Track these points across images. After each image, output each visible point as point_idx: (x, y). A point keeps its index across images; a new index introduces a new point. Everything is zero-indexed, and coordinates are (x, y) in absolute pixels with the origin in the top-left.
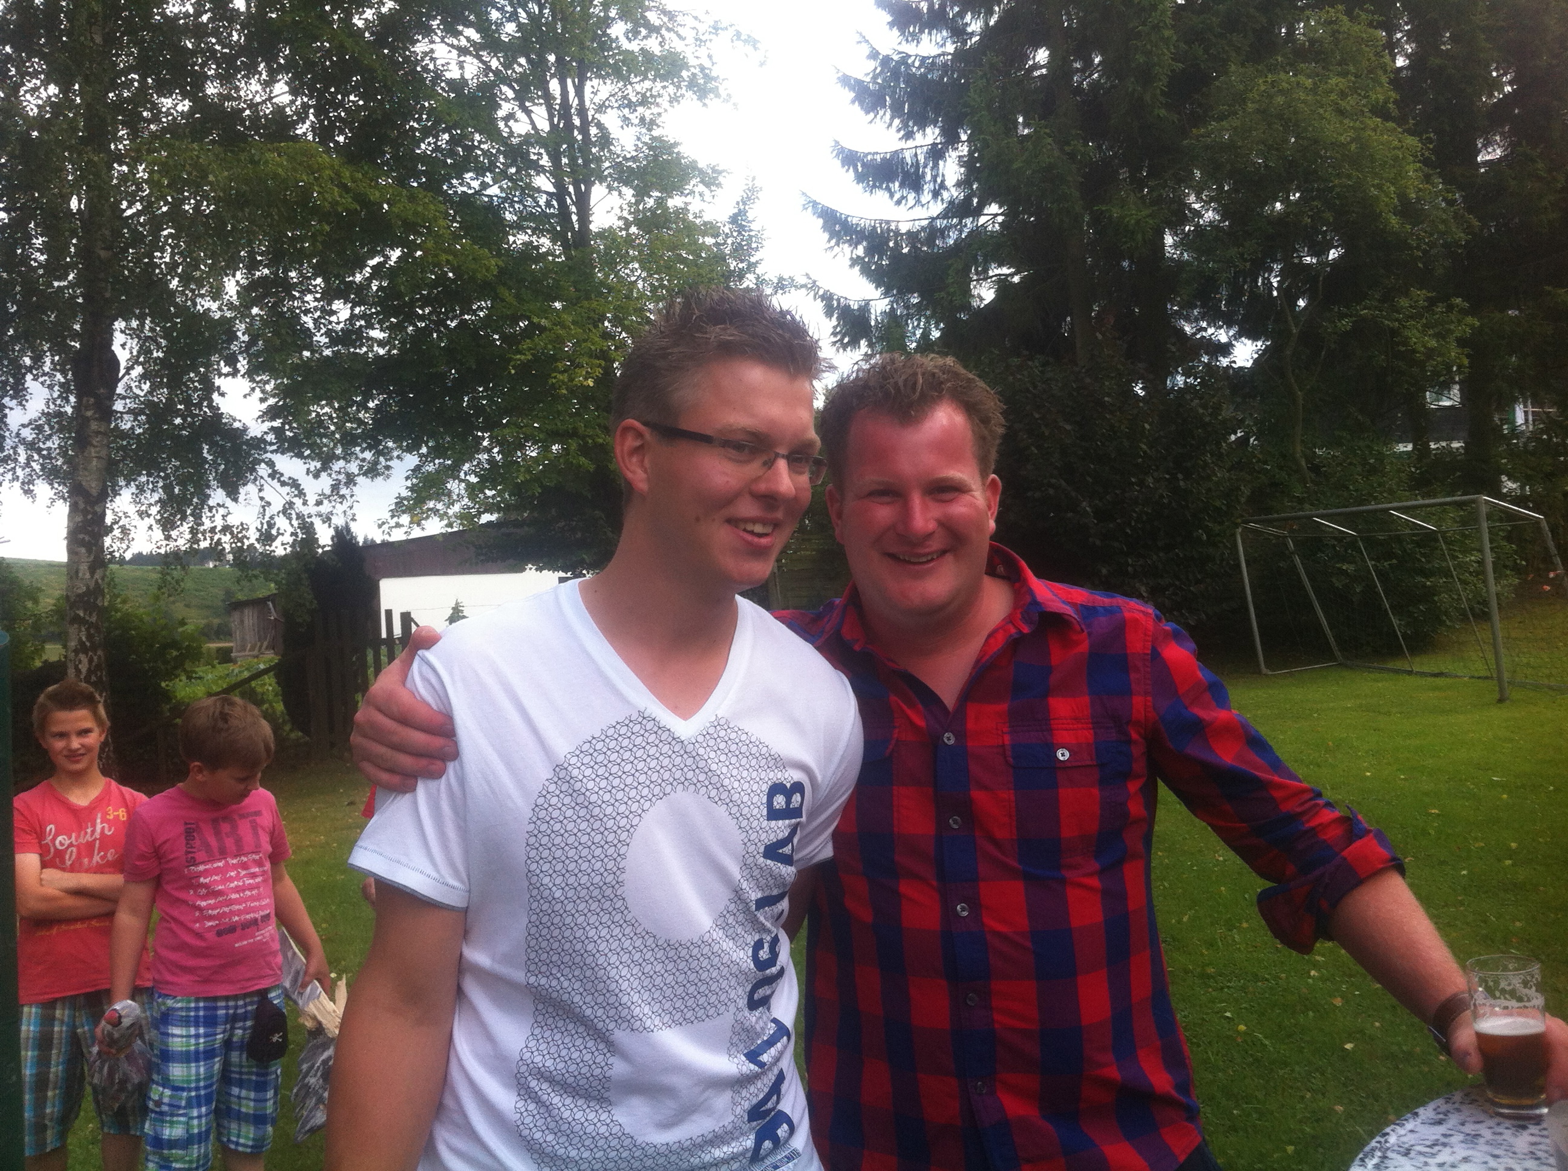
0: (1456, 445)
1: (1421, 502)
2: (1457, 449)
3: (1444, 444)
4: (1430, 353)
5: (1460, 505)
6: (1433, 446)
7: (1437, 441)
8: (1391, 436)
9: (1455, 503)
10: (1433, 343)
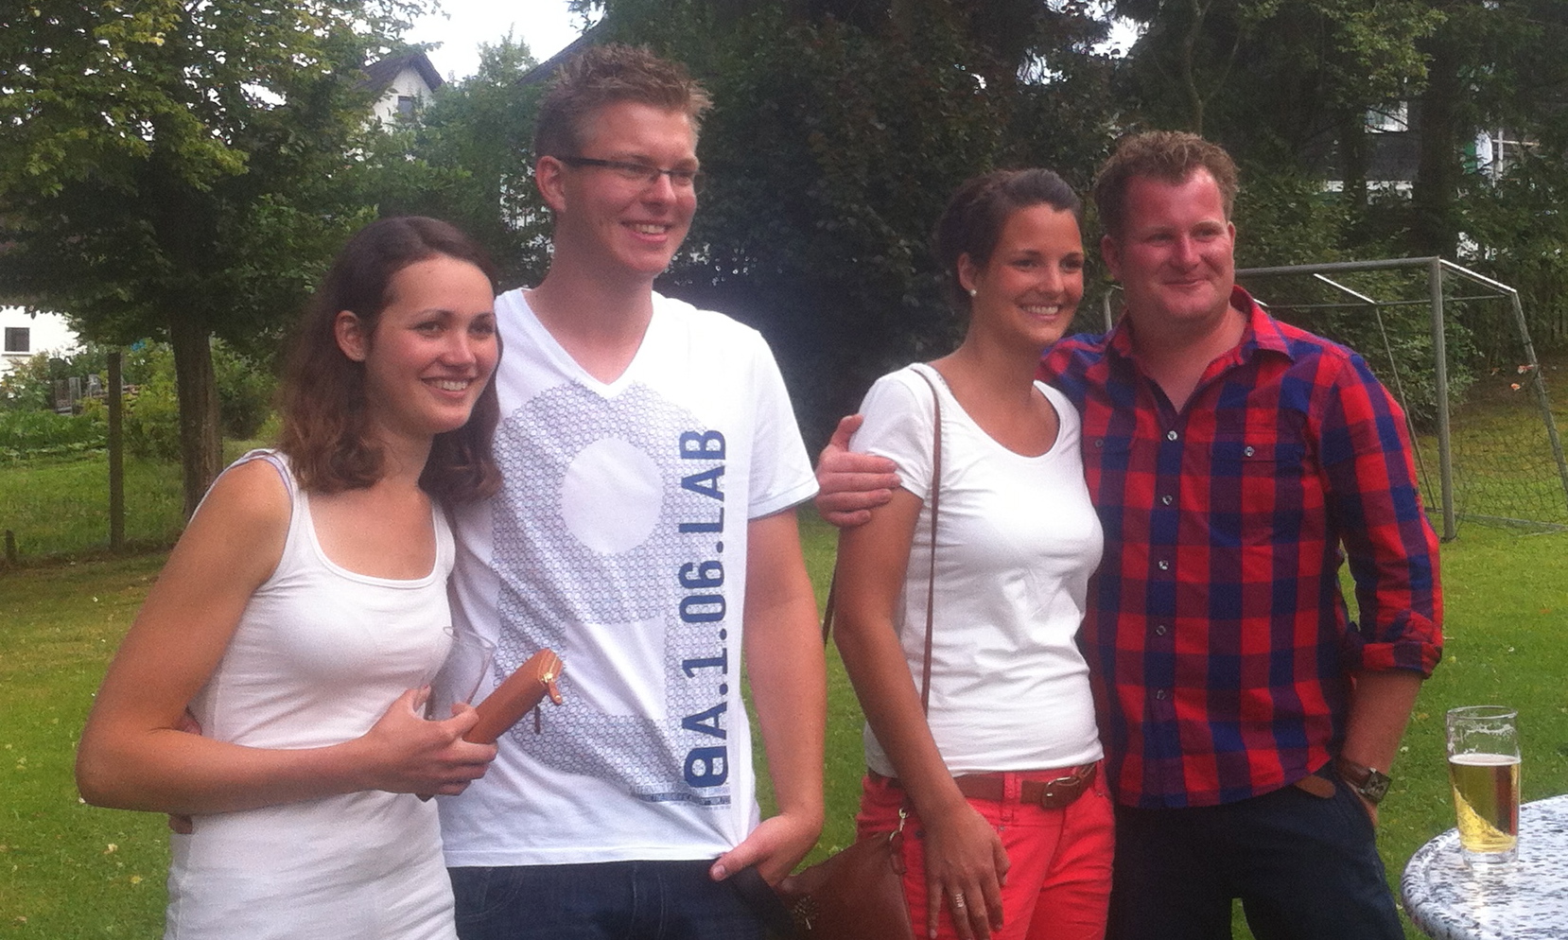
0: (1402, 186)
1: (1353, 263)
2: (1404, 193)
3: (1386, 184)
4: (1379, 58)
5: (1405, 270)
6: (1371, 186)
7: (1379, 179)
8: (1317, 170)
9: (1400, 266)
10: (1384, 45)
